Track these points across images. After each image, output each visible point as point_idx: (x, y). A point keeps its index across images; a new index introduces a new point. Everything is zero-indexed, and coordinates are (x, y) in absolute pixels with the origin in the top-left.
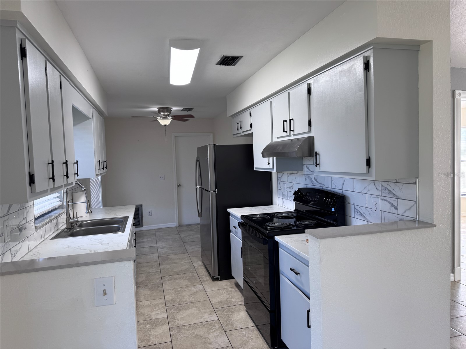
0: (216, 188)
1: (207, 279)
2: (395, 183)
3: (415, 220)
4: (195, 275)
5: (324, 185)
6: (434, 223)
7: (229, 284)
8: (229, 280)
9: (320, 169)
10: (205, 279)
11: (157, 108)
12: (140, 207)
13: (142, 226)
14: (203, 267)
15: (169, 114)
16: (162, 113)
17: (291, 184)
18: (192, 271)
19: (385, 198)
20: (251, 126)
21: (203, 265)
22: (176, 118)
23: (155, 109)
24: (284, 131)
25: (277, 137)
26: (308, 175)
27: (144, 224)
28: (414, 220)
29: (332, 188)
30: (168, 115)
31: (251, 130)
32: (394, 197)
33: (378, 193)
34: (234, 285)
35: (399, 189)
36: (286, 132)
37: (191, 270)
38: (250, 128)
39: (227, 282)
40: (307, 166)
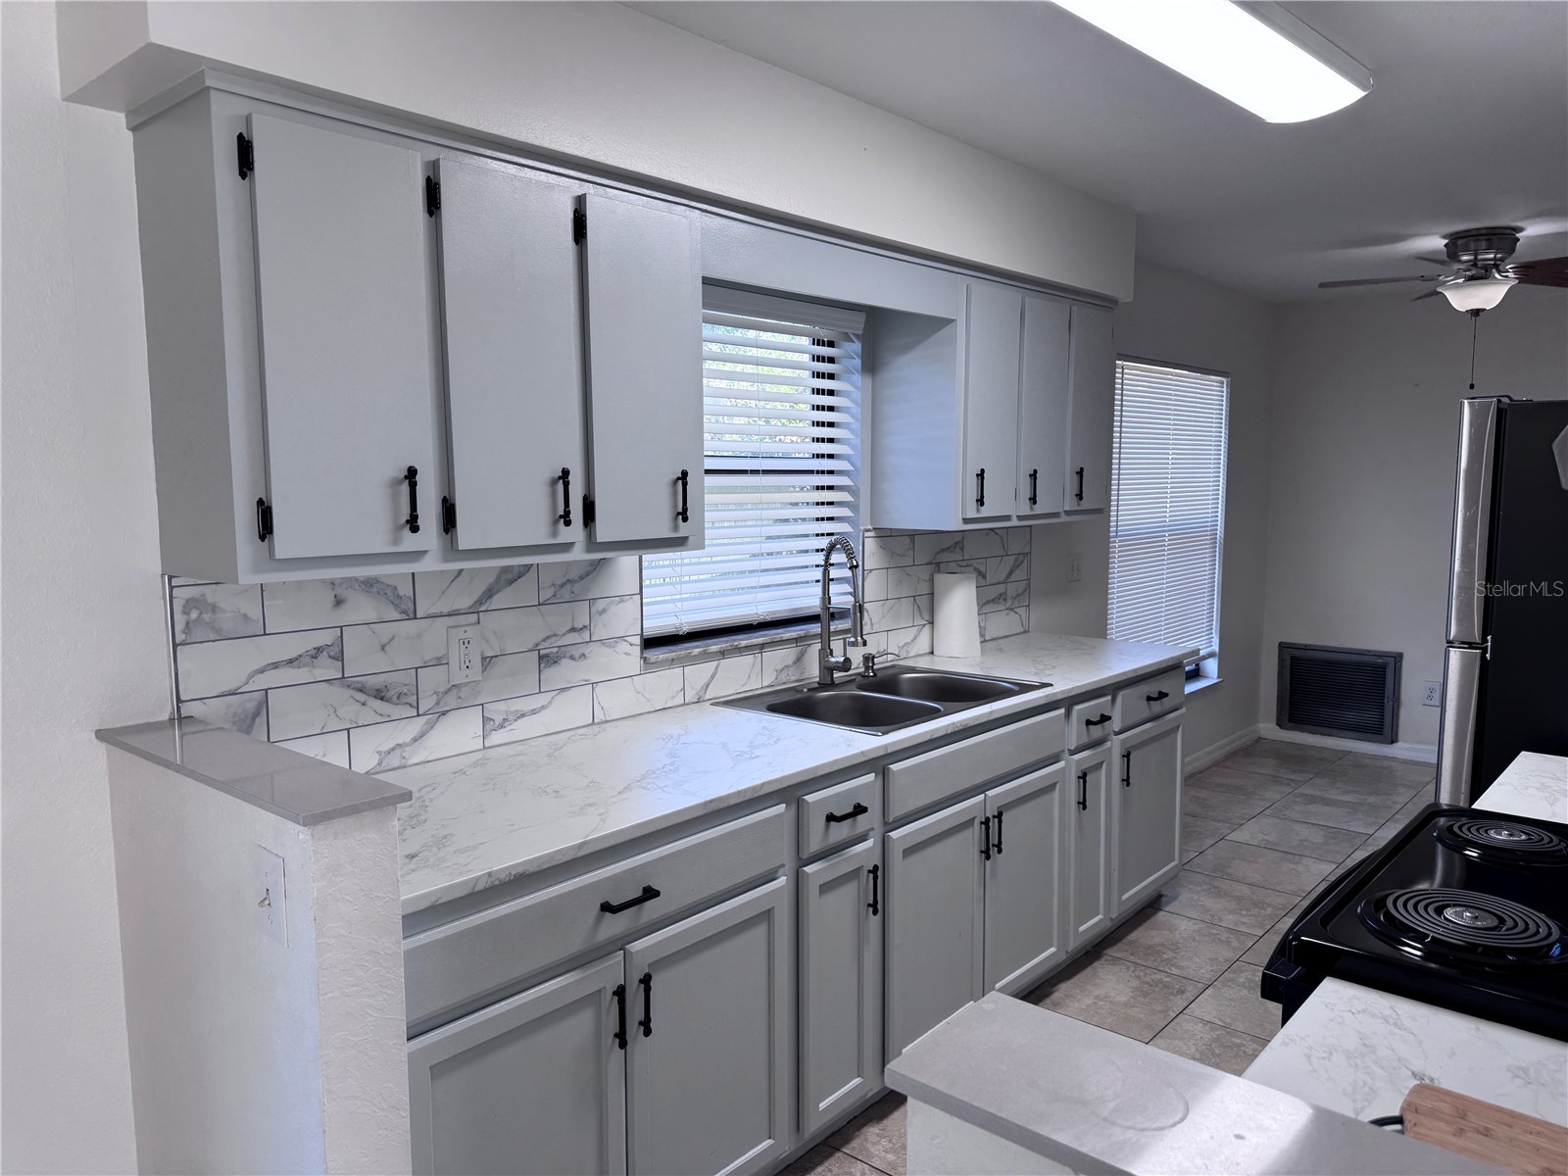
11: (1444, 237)
12: (1392, 665)
13: (1393, 740)
15: (1502, 260)
16: (1465, 258)
22: (1534, 273)
23: (1437, 243)
27: (1401, 735)
30: (1497, 266)
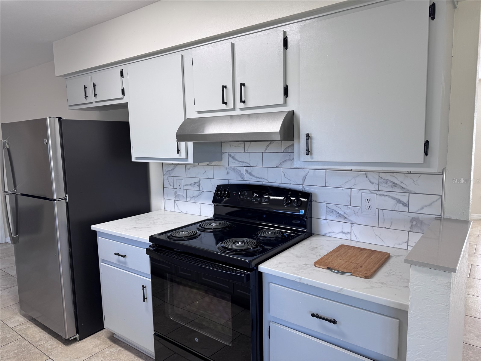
0: (66, 193)
1: (53, 345)
2: (406, 174)
3: (440, 218)
4: (23, 344)
5: (267, 180)
6: (468, 219)
7: (99, 342)
8: (94, 335)
9: (312, 158)
10: (50, 347)
14: (31, 325)
17: (196, 180)
18: (12, 337)
19: (385, 193)
20: (123, 92)
21: (28, 320)
24: (224, 103)
25: (198, 112)
26: (233, 167)
28: (436, 218)
29: (282, 183)
31: (122, 98)
32: (403, 191)
33: (374, 187)
34: (109, 342)
35: (413, 181)
36: (226, 103)
37: (9, 336)
38: (121, 96)
39: (93, 339)
40: (230, 155)
